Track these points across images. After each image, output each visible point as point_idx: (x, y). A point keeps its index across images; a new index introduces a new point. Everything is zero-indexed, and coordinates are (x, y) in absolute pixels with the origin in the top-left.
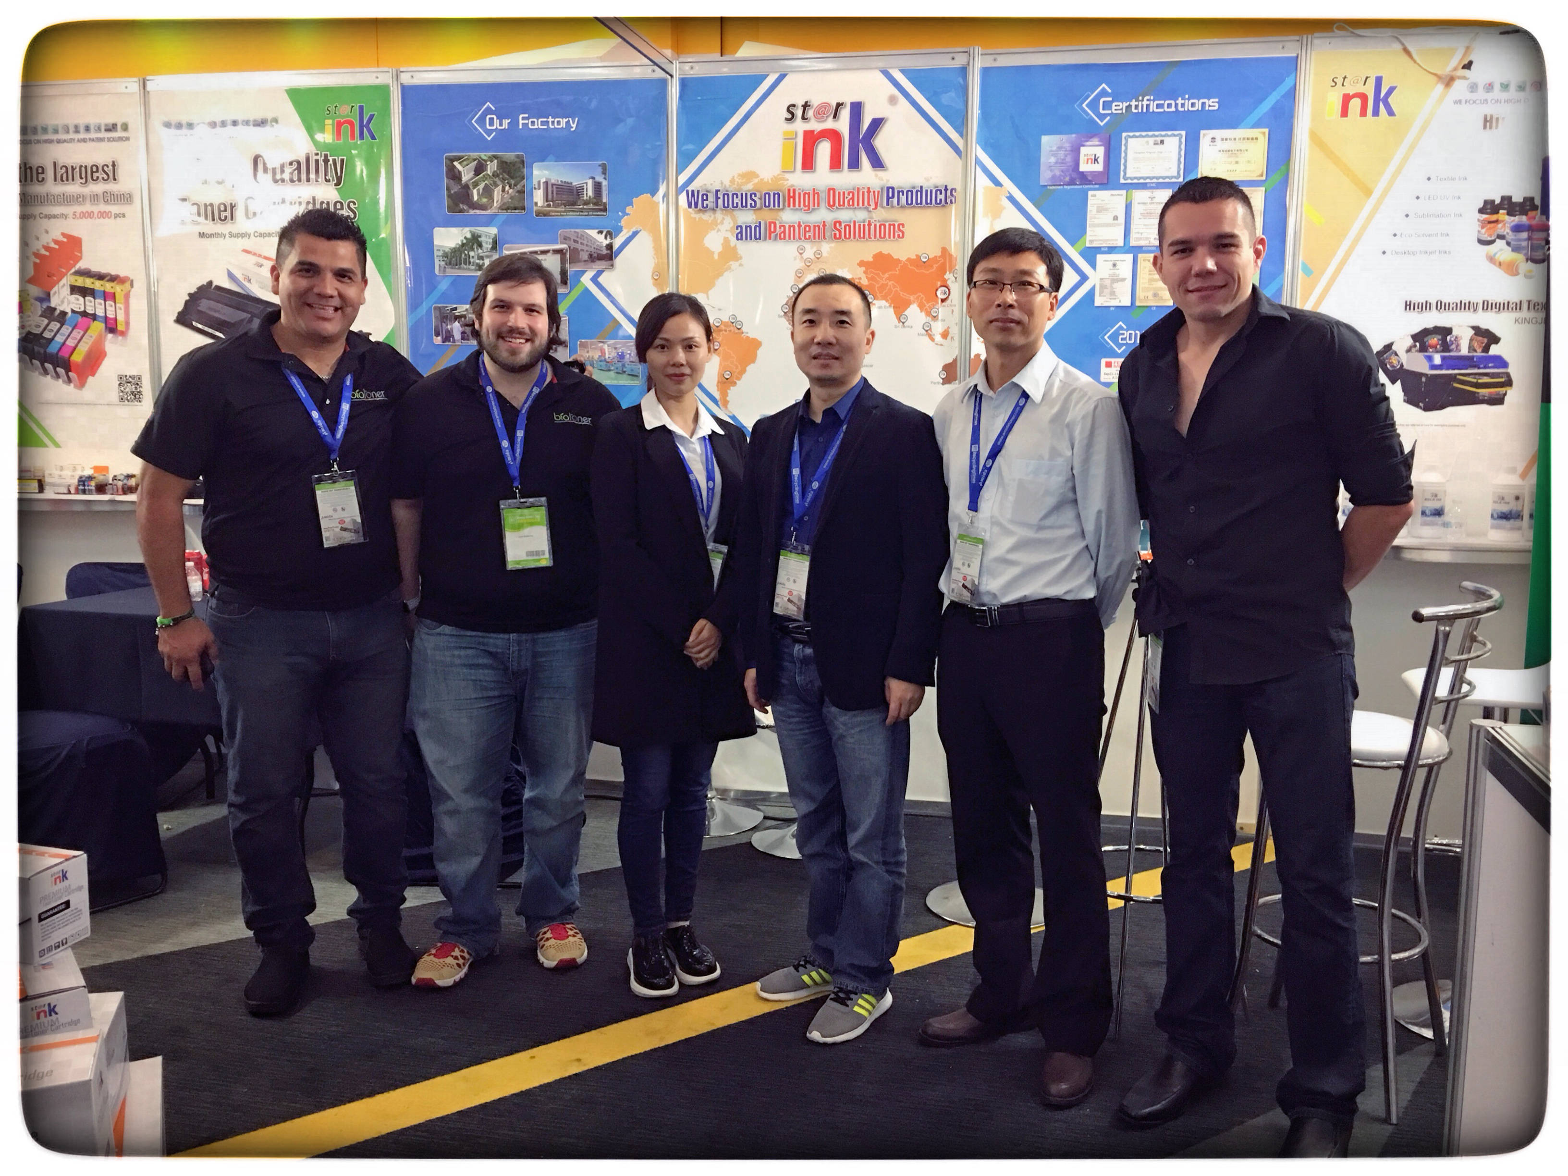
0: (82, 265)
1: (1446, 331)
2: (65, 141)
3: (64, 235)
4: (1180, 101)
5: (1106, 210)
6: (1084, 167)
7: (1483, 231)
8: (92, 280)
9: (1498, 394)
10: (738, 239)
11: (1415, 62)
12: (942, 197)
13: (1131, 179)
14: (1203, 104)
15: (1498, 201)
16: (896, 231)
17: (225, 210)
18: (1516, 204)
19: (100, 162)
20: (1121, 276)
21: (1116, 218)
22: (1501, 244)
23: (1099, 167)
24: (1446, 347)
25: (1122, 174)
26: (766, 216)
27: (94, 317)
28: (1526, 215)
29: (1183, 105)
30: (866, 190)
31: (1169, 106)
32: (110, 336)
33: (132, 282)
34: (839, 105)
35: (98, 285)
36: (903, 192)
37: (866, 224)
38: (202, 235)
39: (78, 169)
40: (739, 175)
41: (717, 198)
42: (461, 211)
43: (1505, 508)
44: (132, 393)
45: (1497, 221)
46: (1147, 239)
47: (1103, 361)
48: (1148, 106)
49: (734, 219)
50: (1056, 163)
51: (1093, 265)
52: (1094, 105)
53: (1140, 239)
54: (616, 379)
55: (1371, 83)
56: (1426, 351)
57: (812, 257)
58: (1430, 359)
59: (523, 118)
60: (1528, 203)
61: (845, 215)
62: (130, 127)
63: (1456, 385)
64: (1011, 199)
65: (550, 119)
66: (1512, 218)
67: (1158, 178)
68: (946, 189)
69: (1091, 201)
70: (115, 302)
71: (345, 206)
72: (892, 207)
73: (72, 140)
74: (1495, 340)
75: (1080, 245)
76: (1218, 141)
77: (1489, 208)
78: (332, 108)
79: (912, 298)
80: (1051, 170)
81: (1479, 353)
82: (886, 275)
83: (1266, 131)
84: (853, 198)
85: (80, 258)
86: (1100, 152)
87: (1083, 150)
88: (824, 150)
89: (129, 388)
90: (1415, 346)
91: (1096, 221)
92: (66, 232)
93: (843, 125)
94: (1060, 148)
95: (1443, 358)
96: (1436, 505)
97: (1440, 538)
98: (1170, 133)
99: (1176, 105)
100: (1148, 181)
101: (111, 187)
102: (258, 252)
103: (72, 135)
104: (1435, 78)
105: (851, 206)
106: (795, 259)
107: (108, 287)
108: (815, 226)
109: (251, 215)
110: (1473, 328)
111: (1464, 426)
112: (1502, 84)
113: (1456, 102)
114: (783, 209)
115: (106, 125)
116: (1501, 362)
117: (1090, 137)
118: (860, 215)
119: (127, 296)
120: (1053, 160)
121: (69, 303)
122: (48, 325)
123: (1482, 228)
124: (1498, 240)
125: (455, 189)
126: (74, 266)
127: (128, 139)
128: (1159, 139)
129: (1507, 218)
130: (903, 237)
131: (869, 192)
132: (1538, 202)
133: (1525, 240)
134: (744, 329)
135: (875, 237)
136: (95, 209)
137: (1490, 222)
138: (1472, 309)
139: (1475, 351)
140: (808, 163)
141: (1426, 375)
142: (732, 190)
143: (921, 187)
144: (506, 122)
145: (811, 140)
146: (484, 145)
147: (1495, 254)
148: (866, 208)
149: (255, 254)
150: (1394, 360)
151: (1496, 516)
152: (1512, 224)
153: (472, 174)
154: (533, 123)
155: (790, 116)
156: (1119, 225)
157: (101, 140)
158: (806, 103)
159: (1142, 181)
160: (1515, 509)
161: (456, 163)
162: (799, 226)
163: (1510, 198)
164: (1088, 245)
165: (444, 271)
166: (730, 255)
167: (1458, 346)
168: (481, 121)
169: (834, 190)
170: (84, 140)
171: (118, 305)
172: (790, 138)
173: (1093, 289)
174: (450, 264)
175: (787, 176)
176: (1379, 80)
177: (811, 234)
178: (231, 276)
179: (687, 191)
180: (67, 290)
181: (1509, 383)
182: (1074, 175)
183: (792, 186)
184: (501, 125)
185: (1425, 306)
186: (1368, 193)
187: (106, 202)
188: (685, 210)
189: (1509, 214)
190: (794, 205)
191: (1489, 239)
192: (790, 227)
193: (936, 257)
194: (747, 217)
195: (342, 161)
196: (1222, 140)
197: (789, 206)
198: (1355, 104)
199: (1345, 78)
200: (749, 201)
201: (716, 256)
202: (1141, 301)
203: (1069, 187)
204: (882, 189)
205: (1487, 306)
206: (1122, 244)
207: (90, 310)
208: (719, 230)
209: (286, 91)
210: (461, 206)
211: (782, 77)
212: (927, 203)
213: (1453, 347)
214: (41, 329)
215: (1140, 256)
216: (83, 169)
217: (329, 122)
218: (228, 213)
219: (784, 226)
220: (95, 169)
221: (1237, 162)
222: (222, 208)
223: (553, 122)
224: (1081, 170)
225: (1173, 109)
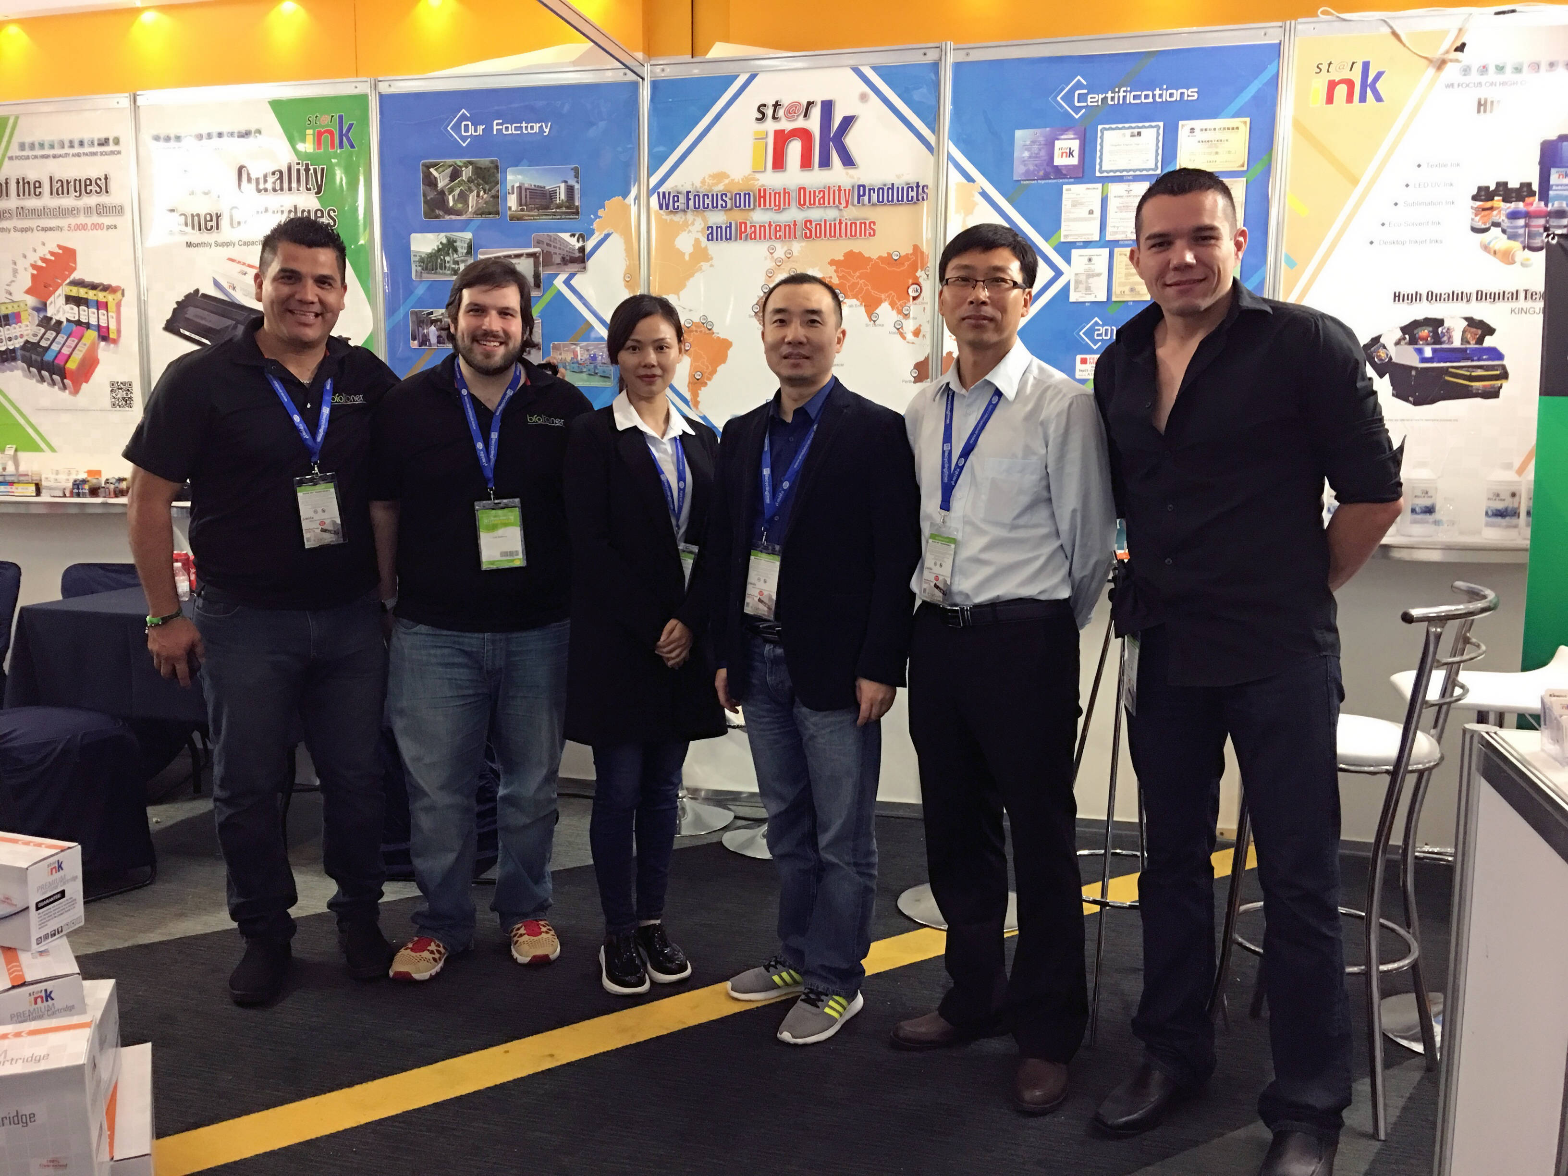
0: (76, 276)
1: (1436, 323)
2: (60, 156)
3: (59, 247)
4: (1157, 92)
5: (1082, 204)
6: (1058, 161)
7: (1477, 218)
8: (85, 290)
9: (1493, 387)
10: (708, 240)
11: (1404, 45)
12: (914, 194)
13: (1107, 172)
14: (1182, 94)
15: (1492, 187)
16: (868, 229)
17: (211, 220)
18: (1512, 190)
19: (93, 176)
20: (1097, 271)
21: (1091, 212)
22: (1495, 231)
23: (1074, 161)
24: (1437, 339)
25: (1098, 167)
26: (737, 216)
27: (88, 326)
28: (1523, 201)
29: (1161, 96)
30: (836, 189)
31: (1146, 97)
32: (103, 344)
33: (123, 290)
34: (810, 104)
35: (91, 295)
36: (874, 190)
37: (837, 222)
38: (189, 245)
39: (72, 183)
40: (710, 176)
41: (688, 199)
42: (437, 217)
43: (1500, 506)
44: (124, 399)
45: (1491, 209)
46: (1124, 232)
47: (1079, 358)
48: (1125, 97)
49: (705, 220)
50: (1030, 157)
51: (1068, 260)
52: (1068, 98)
53: (1116, 233)
54: (587, 381)
55: (1358, 68)
56: (1416, 344)
57: (783, 257)
58: (1420, 351)
59: (498, 124)
60: (1525, 189)
61: (816, 214)
62: (121, 140)
63: (1447, 378)
64: (984, 194)
65: (524, 125)
66: (1508, 205)
67: (1135, 171)
68: (918, 186)
69: (1065, 195)
70: (107, 311)
71: (326, 214)
72: (863, 205)
73: (67, 155)
74: (1491, 331)
75: (1054, 240)
76: (1197, 131)
77: (1484, 194)
78: (313, 119)
79: (883, 296)
80: (1025, 165)
81: (1473, 345)
82: (857, 274)
83: (1248, 120)
84: (823, 197)
85: (74, 269)
86: (1075, 145)
87: (1058, 144)
88: (794, 149)
89: (121, 394)
90: (1404, 339)
91: (1072, 216)
92: (62, 244)
93: (814, 124)
94: (1033, 142)
95: (1434, 351)
96: (1427, 502)
97: (1431, 536)
98: (1147, 124)
99: (1154, 96)
100: (1125, 173)
101: (103, 199)
102: (242, 261)
103: (67, 150)
104: (1425, 62)
105: (822, 205)
106: (766, 258)
107: (101, 296)
108: (785, 226)
109: (235, 224)
110: (1466, 319)
111: (1457, 420)
112: (1497, 67)
113: (1448, 86)
114: (753, 209)
115: (99, 140)
116: (1496, 354)
117: (1065, 130)
118: (831, 214)
119: (118, 305)
120: (1026, 154)
121: (64, 313)
122: (44, 334)
123: (1476, 215)
124: (1492, 228)
125: (431, 195)
126: (69, 276)
127: (119, 152)
128: (1136, 131)
129: (1502, 204)
130: (874, 235)
131: (840, 190)
132: (1535, 187)
133: (1522, 227)
134: (715, 330)
135: (846, 235)
136: (89, 221)
137: (1484, 210)
138: (1465, 300)
139: (1469, 343)
140: (779, 163)
141: (1416, 368)
142: (703, 190)
143: (893, 184)
144: (481, 128)
145: (782, 139)
146: (458, 151)
147: (1489, 243)
148: (837, 207)
149: (239, 262)
150: (1382, 353)
151: (1490, 513)
152: (1508, 211)
153: (447, 180)
154: (507, 128)
155: (760, 116)
156: (1094, 219)
157: (94, 154)
158: (777, 102)
159: (1118, 174)
160: (1511, 506)
161: (432, 170)
162: (770, 225)
163: (1506, 184)
164: (1062, 240)
165: (421, 276)
166: (700, 256)
167: (1450, 337)
168: (457, 127)
169: (804, 189)
170: (78, 155)
171: (110, 314)
172: (761, 138)
173: (1068, 284)
174: (426, 269)
175: (758, 176)
176: (1366, 66)
177: (782, 233)
178: (217, 284)
179: (659, 193)
180: (62, 300)
181: (1505, 375)
182: (1049, 169)
183: (763, 185)
184: (476, 131)
185: (1415, 298)
186: (1355, 181)
187: (99, 214)
188: (656, 212)
189: (1504, 201)
190: (765, 205)
191: (1483, 226)
192: (760, 226)
193: (907, 254)
194: (718, 218)
195: (323, 169)
196: (1202, 130)
197: (760, 206)
198: (1341, 91)
199: (1330, 64)
200: (720, 202)
201: (687, 257)
202: (1117, 296)
203: (1043, 182)
204: (853, 187)
205: (1481, 296)
206: (1098, 239)
207: (84, 319)
208: (690, 231)
209: (269, 102)
210: (437, 211)
211: (753, 77)
212: (898, 200)
213: (1445, 338)
214: (38, 338)
215: (1116, 250)
216: (77, 183)
217: (309, 132)
218: (214, 223)
219: (755, 226)
220: (88, 182)
221: (1217, 153)
222: (208, 218)
223: (526, 127)
224: (1055, 164)
225: (1150, 100)
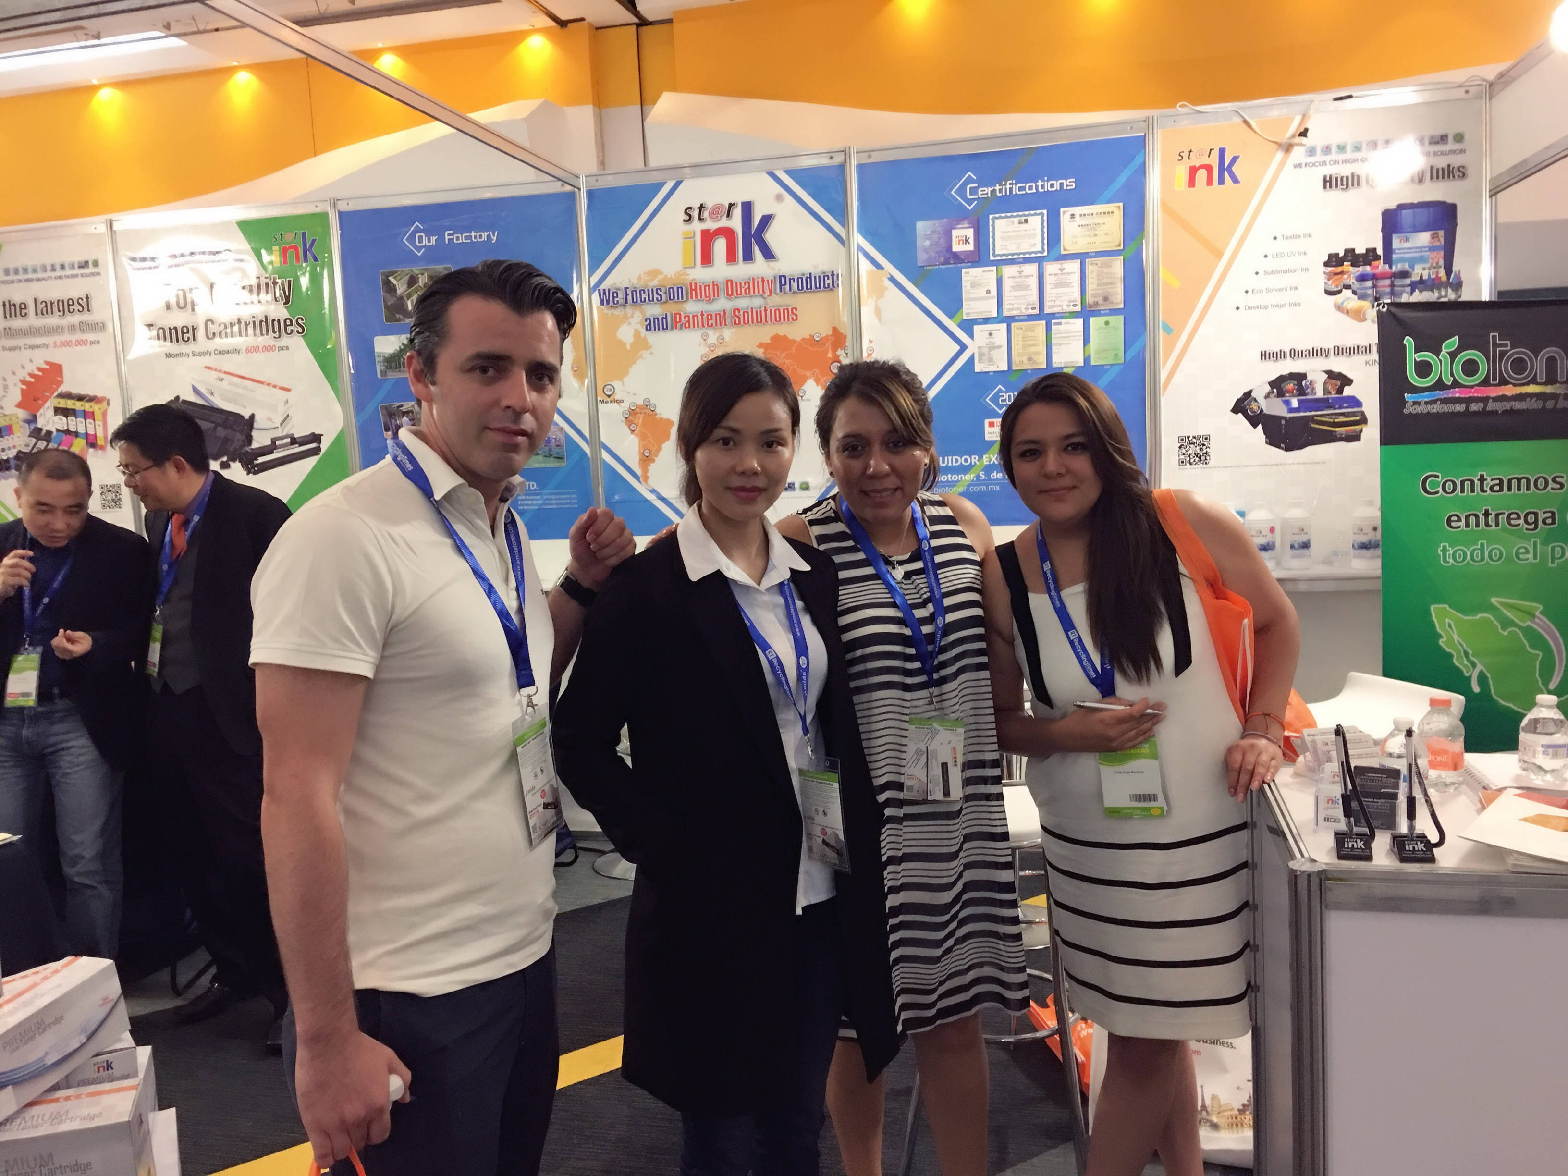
0: (63, 389)
1: (1300, 377)
2: (44, 279)
3: (47, 363)
4: (1040, 183)
5: (980, 285)
6: (956, 248)
7: (1330, 282)
8: (73, 401)
9: (1355, 431)
10: (647, 330)
11: (1255, 132)
12: (830, 281)
13: (1001, 255)
14: (1061, 184)
15: (1342, 254)
16: (791, 314)
17: (188, 332)
18: (1360, 255)
19: (75, 295)
20: (997, 344)
21: (988, 292)
22: (1347, 293)
23: (970, 247)
24: (1301, 391)
25: (991, 252)
26: (671, 308)
27: (76, 434)
28: (1370, 264)
29: (1043, 187)
30: (760, 280)
31: (1030, 188)
32: (91, 450)
33: (108, 401)
34: (731, 205)
35: (78, 406)
36: (794, 279)
37: (763, 309)
38: (168, 356)
39: (56, 303)
40: (645, 273)
41: (627, 295)
42: (398, 320)
43: (1364, 539)
44: (113, 500)
45: (1342, 273)
46: (1019, 309)
47: (987, 422)
48: (1011, 189)
49: (642, 312)
50: (931, 245)
51: (971, 335)
52: (961, 191)
53: (1012, 309)
54: (544, 462)
55: (1215, 154)
56: (1283, 396)
57: (715, 342)
58: (1287, 403)
59: (449, 235)
60: (1371, 254)
61: (743, 303)
62: (100, 262)
63: (1313, 425)
64: (892, 279)
65: (473, 234)
66: (1357, 269)
67: (1024, 254)
68: (833, 275)
69: (965, 277)
70: (94, 420)
71: (294, 322)
72: (785, 293)
73: (49, 278)
74: (1347, 381)
75: (958, 318)
76: (1077, 217)
77: (1334, 261)
78: (278, 236)
79: (808, 374)
80: (927, 253)
81: (1334, 395)
82: (784, 355)
83: (1121, 204)
84: (749, 288)
85: (61, 383)
86: (970, 233)
87: (955, 233)
88: (720, 246)
89: (110, 496)
90: (1273, 392)
91: (972, 296)
92: (49, 360)
93: (736, 223)
94: (933, 232)
95: (1299, 402)
96: (1303, 538)
97: (1307, 569)
98: (1032, 212)
99: (1037, 187)
100: (1016, 257)
101: (86, 317)
102: (219, 368)
103: (49, 274)
104: (1275, 146)
105: (748, 294)
106: (700, 345)
107: (87, 406)
108: (716, 315)
109: (211, 336)
110: (1327, 372)
111: (1324, 463)
112: (1339, 146)
113: (1296, 166)
114: (686, 301)
115: (79, 263)
116: (1355, 402)
117: (959, 220)
118: (757, 302)
119: (104, 414)
120: (927, 243)
121: (54, 423)
122: (35, 444)
123: (1329, 280)
124: (1344, 290)
125: (391, 301)
126: (57, 390)
127: (98, 274)
128: (1023, 218)
129: (1351, 269)
130: (797, 319)
131: (763, 280)
132: (1380, 252)
133: (1370, 288)
134: (657, 411)
135: (771, 321)
136: (74, 338)
137: (1336, 274)
138: (1324, 355)
139: (1330, 393)
140: (707, 258)
141: (1285, 418)
142: (639, 286)
143: (810, 274)
144: (433, 239)
145: (708, 237)
146: (415, 261)
147: (1342, 303)
148: (762, 296)
149: (216, 370)
150: (1254, 406)
151: (1356, 546)
152: (1357, 274)
153: (405, 287)
154: (458, 238)
155: (688, 218)
156: (992, 297)
157: (76, 276)
158: (702, 205)
159: (1010, 257)
161: (391, 278)
162: (702, 315)
163: (1353, 250)
164: (965, 318)
165: (386, 375)
166: (640, 345)
167: (1313, 389)
168: (411, 239)
169: (731, 281)
170: (60, 277)
171: (97, 422)
172: (690, 237)
173: (973, 355)
174: (391, 368)
175: (688, 271)
176: (1222, 152)
177: (713, 321)
178: (196, 390)
179: (599, 291)
180: (51, 412)
181: (1364, 420)
182: (948, 255)
183: (694, 280)
184: (429, 241)
185: (1278, 356)
186: (1219, 255)
187: (82, 331)
188: (598, 308)
189: (1352, 265)
190: (696, 297)
191: (1336, 289)
192: (693, 316)
193: (827, 336)
194: (654, 310)
195: (289, 282)
196: (1081, 215)
197: (692, 298)
198: (1202, 174)
199: (1191, 151)
200: (656, 296)
201: (628, 347)
202: (1016, 365)
203: (944, 267)
204: (775, 277)
205: (1338, 351)
206: (996, 315)
207: (72, 429)
208: (629, 323)
209: (237, 223)
210: (397, 316)
211: (678, 184)
212: (816, 288)
213: (1309, 390)
214: (30, 448)
215: (1013, 324)
216: (61, 303)
217: (276, 248)
218: (190, 335)
219: (689, 317)
220: (71, 302)
221: (1096, 235)
222: (185, 330)
223: (475, 237)
224: (954, 250)
225: (1034, 191)
